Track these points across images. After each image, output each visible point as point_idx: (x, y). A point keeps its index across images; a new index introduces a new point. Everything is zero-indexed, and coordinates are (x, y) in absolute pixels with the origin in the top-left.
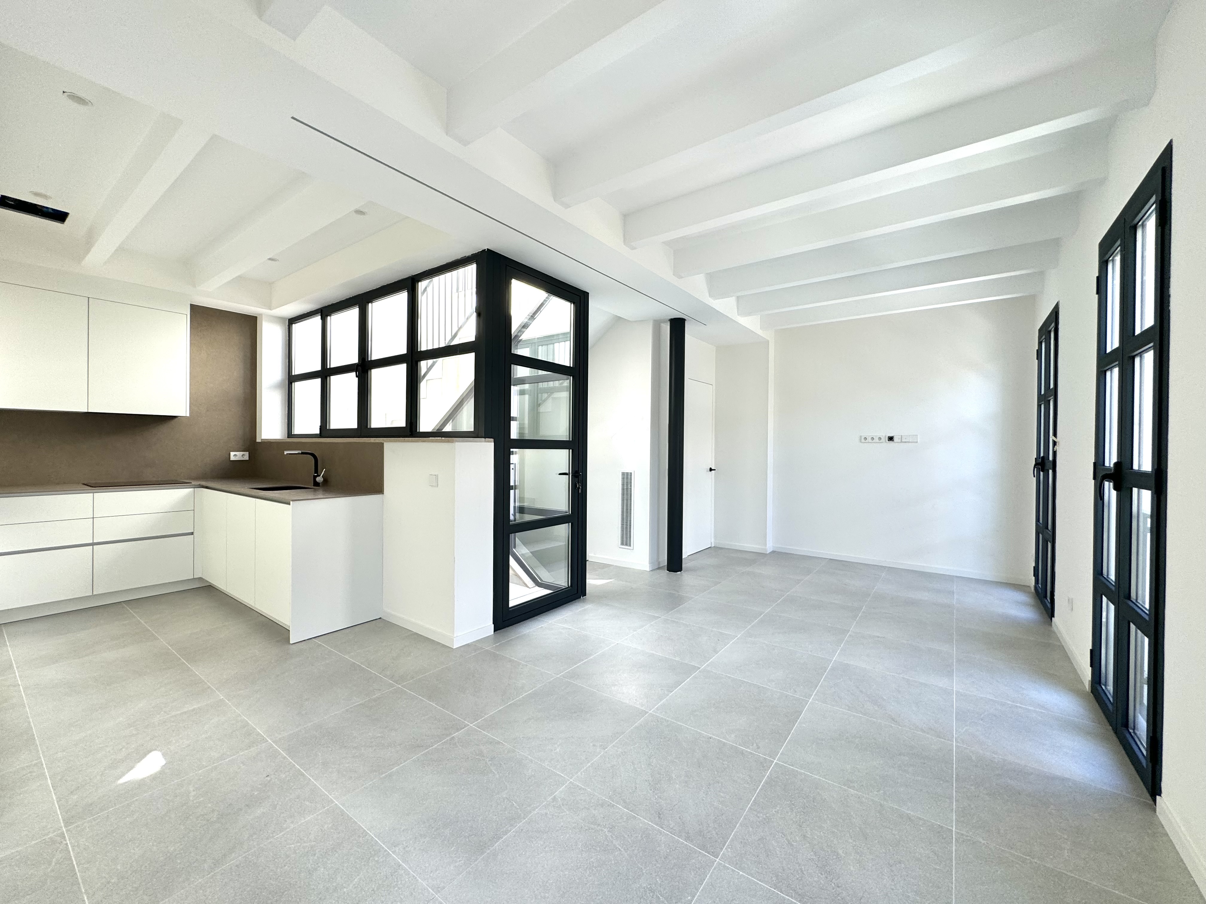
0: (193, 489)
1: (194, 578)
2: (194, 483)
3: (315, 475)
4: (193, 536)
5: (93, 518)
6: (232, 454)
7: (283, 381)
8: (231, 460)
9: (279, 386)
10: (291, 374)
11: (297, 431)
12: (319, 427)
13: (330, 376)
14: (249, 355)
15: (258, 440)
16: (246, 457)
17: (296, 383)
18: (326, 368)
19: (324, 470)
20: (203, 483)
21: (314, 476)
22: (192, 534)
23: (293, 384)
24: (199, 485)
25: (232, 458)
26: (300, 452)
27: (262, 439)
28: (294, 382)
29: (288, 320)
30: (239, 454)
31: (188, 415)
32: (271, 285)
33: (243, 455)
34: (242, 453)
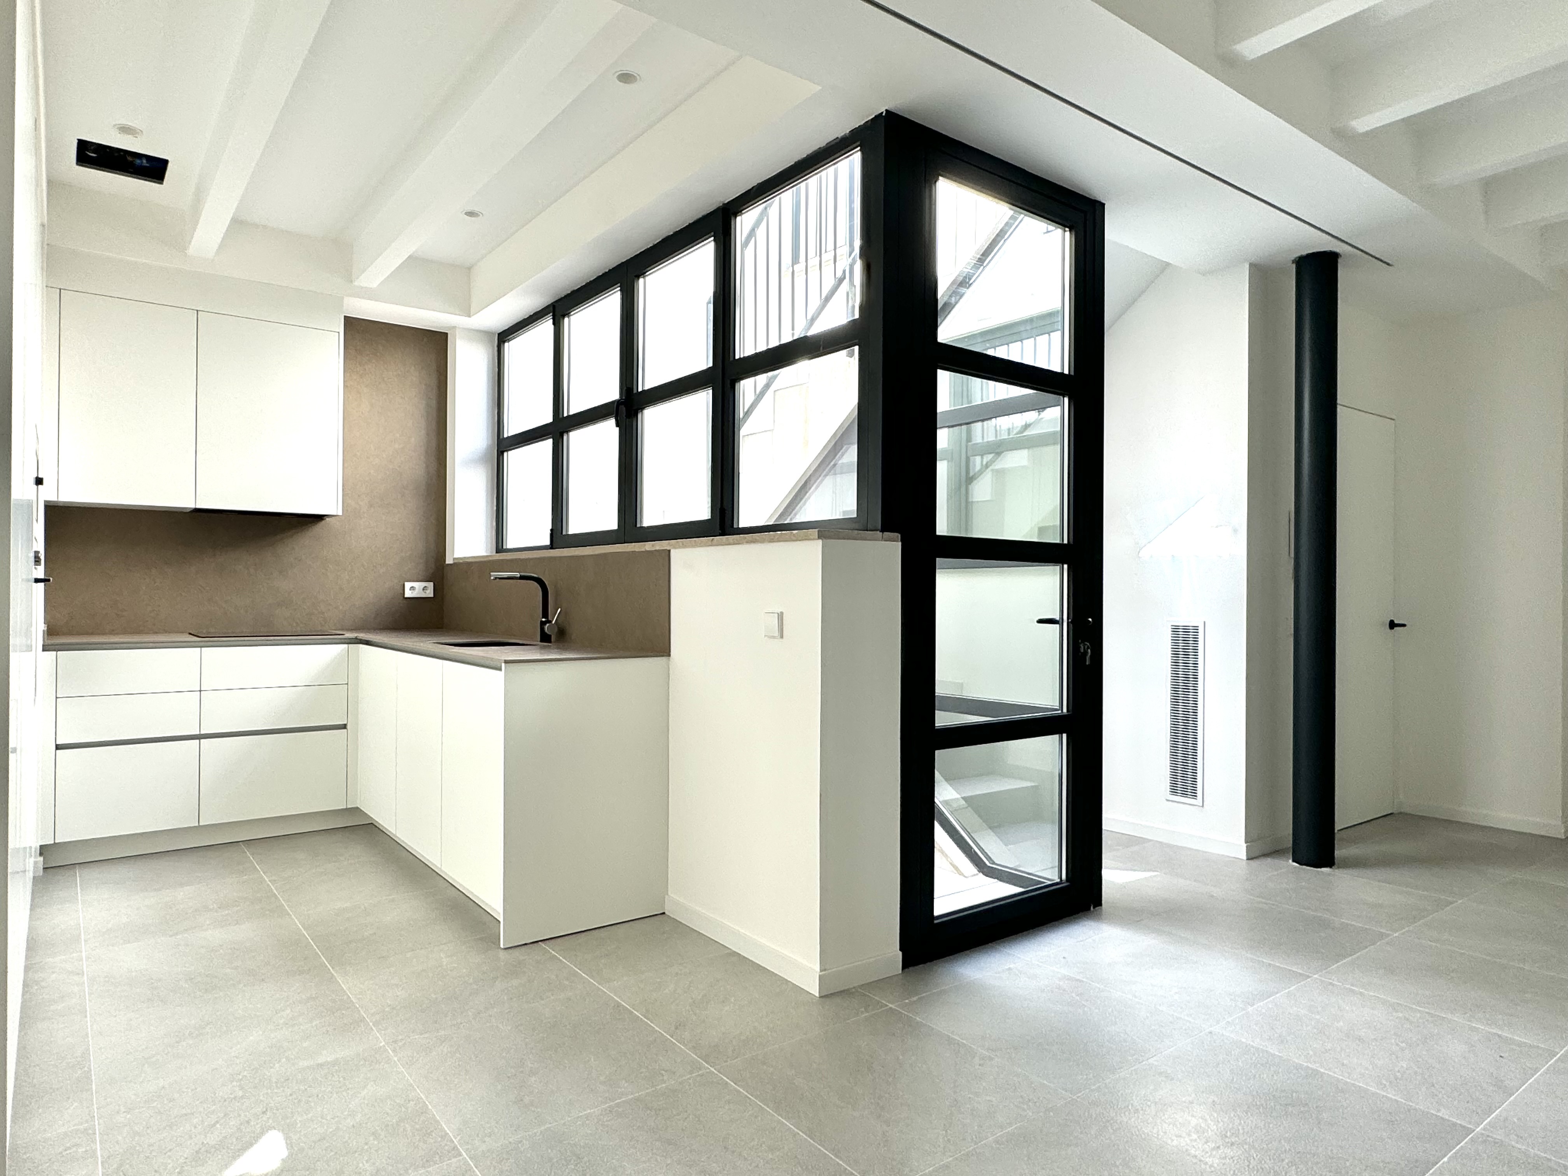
0: (346, 646)
1: (347, 809)
2: (349, 635)
3: (544, 620)
4: (345, 730)
5: (200, 691)
6: (408, 585)
7: (489, 448)
8: (406, 596)
9: (484, 459)
10: (501, 437)
11: (512, 541)
12: (549, 532)
13: (567, 432)
14: (434, 403)
15: (449, 561)
16: (430, 593)
17: (509, 452)
18: (561, 416)
19: (559, 610)
20: (362, 636)
21: (542, 622)
22: (344, 727)
23: (505, 454)
24: (356, 638)
25: (408, 594)
26: (518, 575)
27: (454, 559)
28: (507, 451)
29: (497, 335)
30: (418, 585)
31: (340, 513)
32: (469, 269)
33: (425, 588)
34: (424, 584)
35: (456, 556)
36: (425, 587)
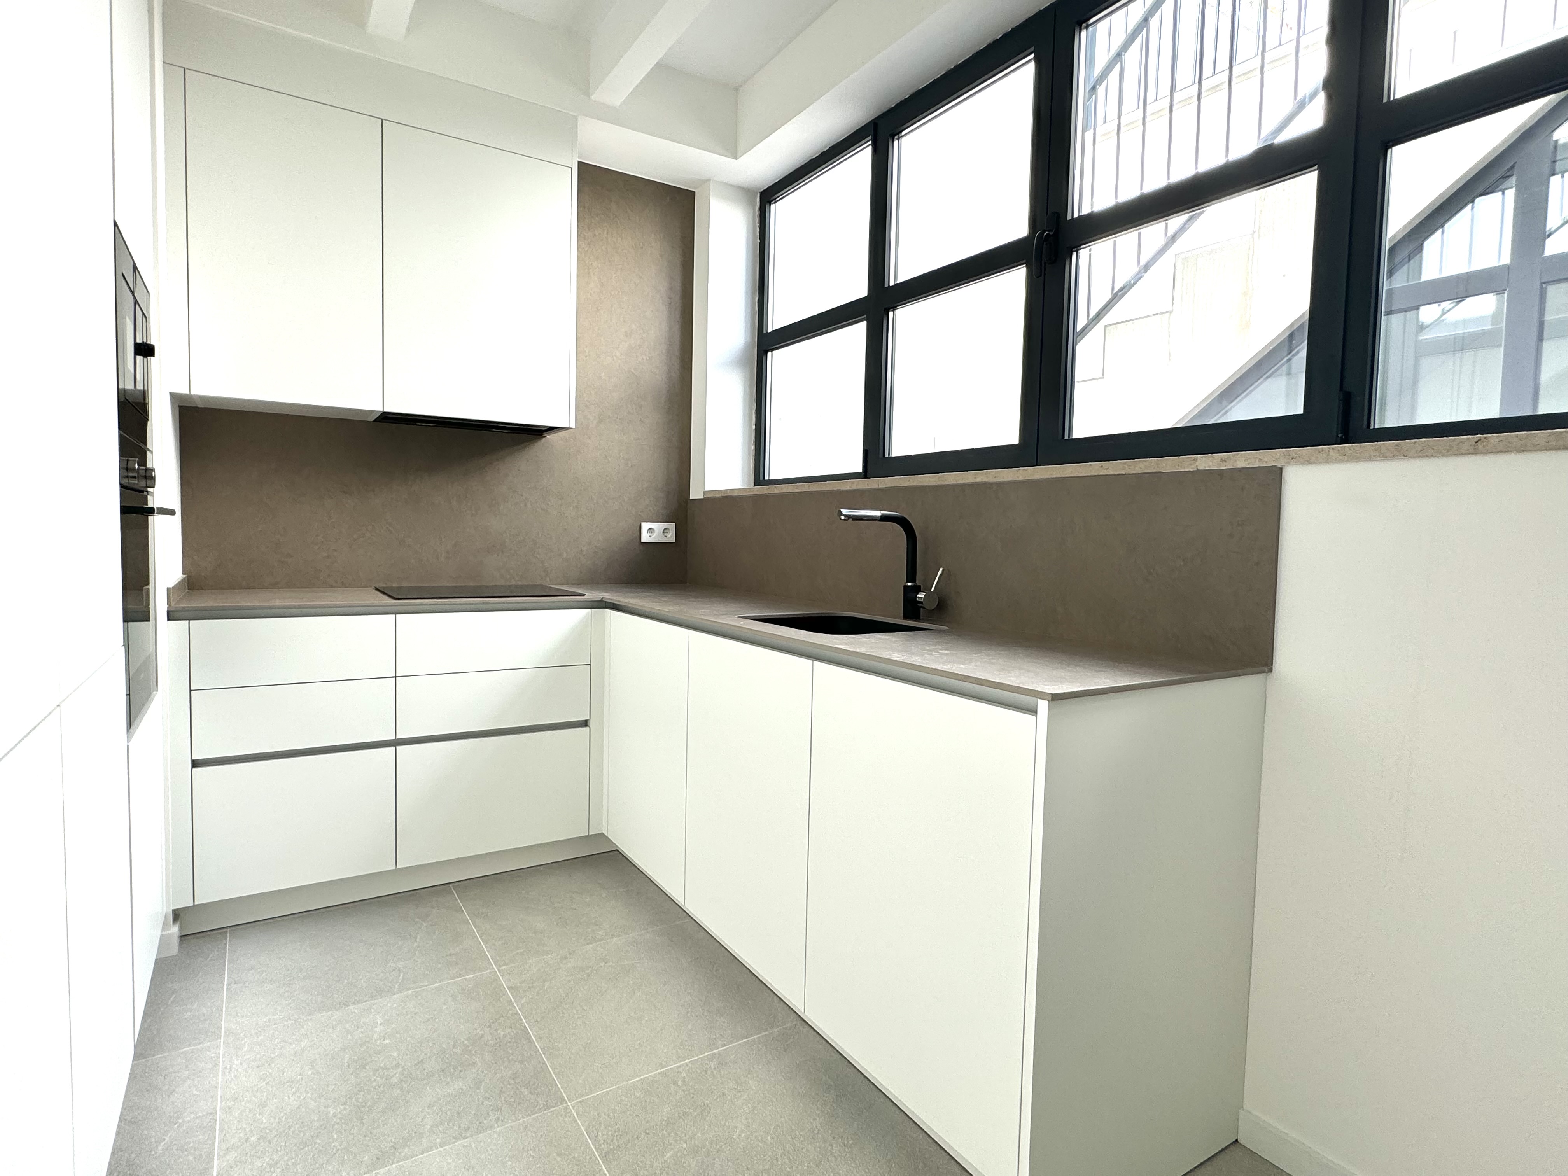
0: (589, 610)
1: (589, 836)
2: (591, 595)
3: (909, 584)
4: (588, 728)
5: (396, 677)
6: (645, 526)
7: (747, 347)
8: (643, 541)
9: (741, 361)
10: (764, 332)
11: (775, 472)
12: (860, 454)
13: (894, 308)
14: (678, 285)
15: (695, 494)
16: (671, 537)
17: (780, 350)
18: (884, 286)
19: (941, 569)
20: (608, 596)
21: (906, 587)
22: (585, 724)
23: (769, 354)
24: (602, 601)
25: (646, 537)
26: (877, 513)
27: (705, 492)
28: (772, 350)
29: (759, 194)
30: (658, 526)
31: (573, 425)
32: (737, 89)
33: (665, 531)
34: (664, 525)
35: (708, 488)
36: (666, 529)
